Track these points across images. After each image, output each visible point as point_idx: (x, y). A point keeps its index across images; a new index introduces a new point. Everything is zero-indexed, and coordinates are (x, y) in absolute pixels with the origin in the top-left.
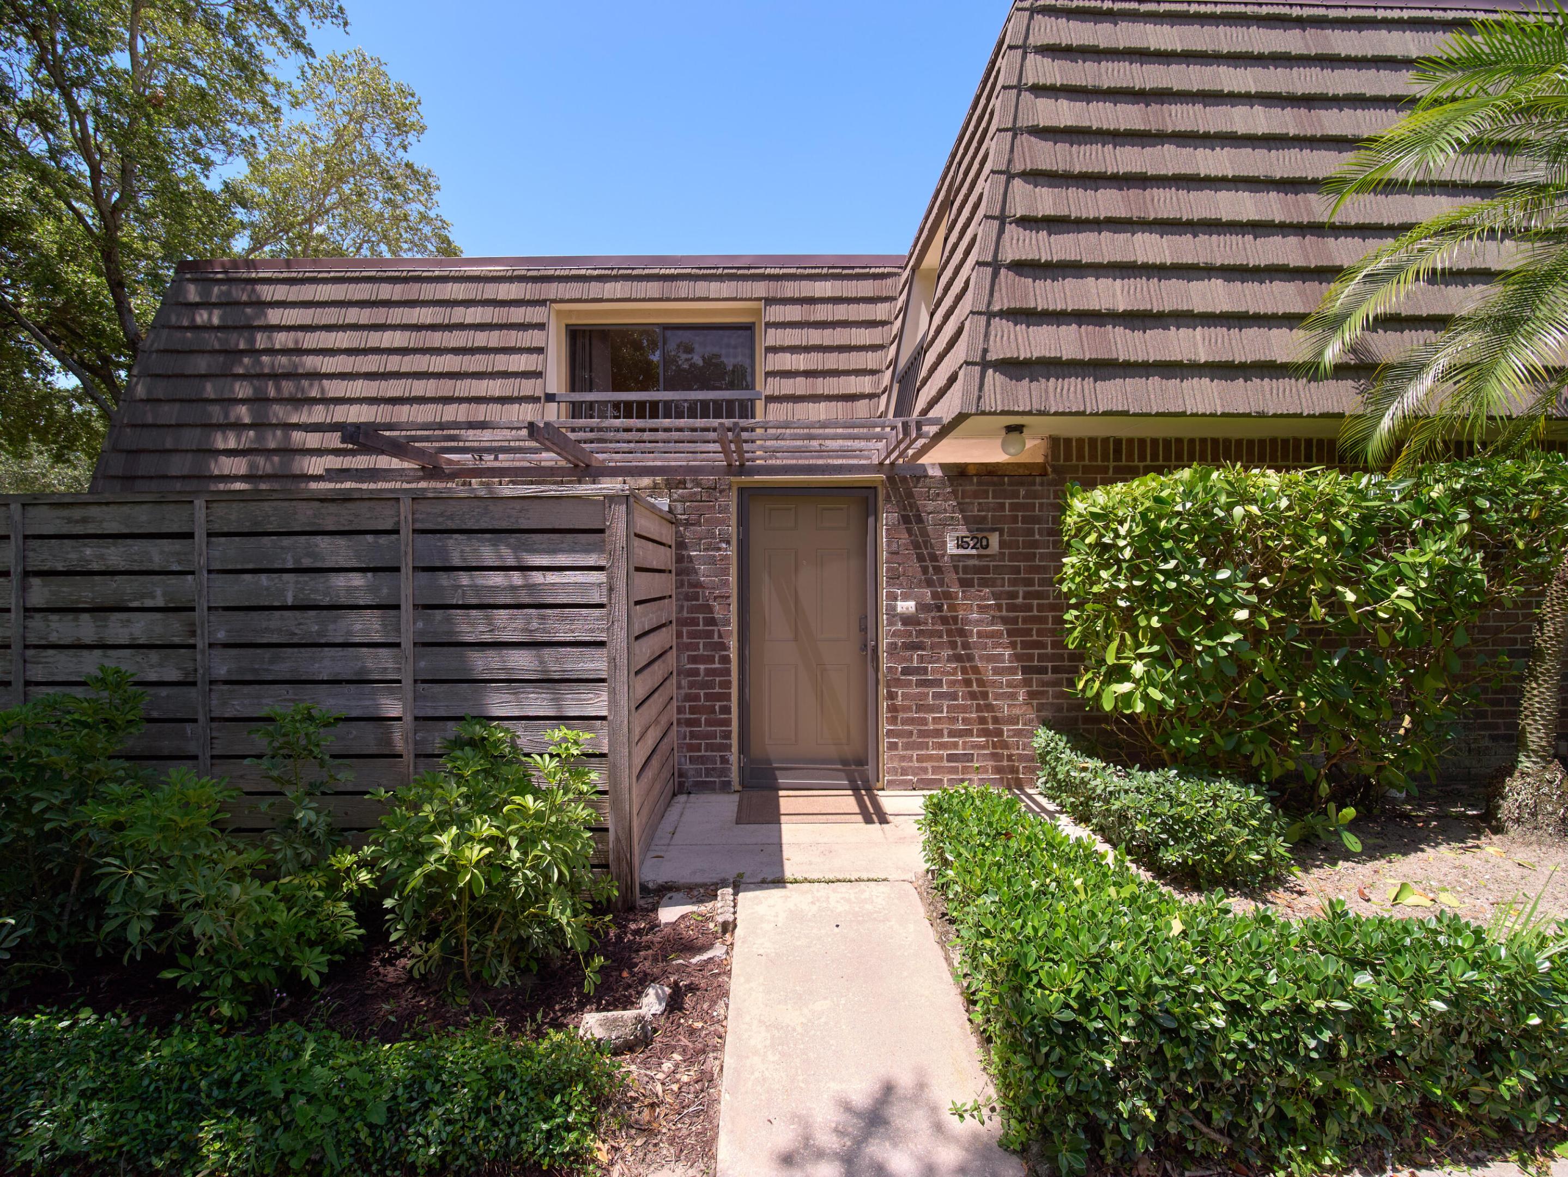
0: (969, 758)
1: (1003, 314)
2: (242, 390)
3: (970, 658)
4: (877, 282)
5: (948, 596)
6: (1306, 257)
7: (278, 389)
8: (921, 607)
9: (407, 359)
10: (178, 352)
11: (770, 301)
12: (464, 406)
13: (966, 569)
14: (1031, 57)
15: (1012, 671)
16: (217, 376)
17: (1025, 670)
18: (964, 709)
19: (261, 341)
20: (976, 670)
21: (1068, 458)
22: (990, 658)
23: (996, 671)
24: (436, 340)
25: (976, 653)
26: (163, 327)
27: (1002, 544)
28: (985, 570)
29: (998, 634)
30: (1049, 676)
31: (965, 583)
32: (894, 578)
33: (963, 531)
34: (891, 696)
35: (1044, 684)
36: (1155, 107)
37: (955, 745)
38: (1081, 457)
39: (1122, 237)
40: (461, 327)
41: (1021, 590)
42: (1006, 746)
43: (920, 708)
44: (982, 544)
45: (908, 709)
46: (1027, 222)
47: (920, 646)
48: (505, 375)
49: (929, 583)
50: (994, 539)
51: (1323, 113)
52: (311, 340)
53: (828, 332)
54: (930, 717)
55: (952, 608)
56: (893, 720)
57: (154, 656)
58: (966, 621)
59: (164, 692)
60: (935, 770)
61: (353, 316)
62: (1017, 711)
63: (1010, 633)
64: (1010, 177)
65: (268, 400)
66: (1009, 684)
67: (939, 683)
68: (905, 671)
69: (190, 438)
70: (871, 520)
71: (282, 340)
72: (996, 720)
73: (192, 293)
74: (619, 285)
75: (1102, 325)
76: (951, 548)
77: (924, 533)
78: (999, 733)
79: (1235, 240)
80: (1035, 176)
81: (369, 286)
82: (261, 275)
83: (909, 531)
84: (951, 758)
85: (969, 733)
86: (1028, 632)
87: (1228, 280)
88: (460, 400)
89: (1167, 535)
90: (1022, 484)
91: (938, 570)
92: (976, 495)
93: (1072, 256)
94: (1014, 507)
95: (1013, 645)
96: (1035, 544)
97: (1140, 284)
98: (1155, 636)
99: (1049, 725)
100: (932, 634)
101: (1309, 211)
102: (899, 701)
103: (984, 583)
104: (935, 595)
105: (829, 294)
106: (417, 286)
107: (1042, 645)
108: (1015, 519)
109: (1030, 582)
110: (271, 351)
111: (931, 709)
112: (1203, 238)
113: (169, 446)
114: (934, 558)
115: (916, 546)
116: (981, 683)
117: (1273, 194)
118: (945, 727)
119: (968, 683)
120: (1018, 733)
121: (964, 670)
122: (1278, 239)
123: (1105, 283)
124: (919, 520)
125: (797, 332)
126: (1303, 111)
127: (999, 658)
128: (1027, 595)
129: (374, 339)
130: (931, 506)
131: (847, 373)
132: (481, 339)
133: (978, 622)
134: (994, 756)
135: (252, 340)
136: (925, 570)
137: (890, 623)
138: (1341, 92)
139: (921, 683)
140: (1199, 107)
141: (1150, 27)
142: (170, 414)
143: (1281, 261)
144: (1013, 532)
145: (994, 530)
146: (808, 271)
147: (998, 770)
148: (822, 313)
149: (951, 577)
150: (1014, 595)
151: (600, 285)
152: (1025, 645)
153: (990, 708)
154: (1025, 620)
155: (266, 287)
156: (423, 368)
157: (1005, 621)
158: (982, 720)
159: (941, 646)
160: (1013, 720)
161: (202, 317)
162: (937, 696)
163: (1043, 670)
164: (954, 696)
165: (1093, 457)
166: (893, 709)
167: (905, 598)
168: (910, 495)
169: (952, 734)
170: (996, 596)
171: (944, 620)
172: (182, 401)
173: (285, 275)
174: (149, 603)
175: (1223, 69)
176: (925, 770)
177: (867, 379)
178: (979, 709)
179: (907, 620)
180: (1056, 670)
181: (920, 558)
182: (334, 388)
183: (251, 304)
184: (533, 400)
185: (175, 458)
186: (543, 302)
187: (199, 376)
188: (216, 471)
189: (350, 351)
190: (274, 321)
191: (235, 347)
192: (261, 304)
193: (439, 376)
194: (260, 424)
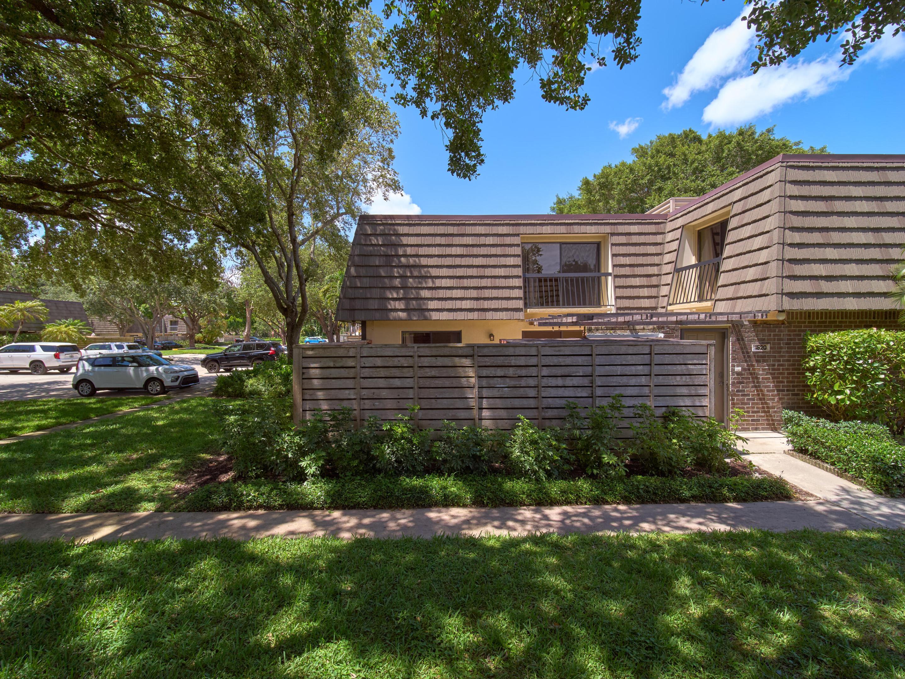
0: (758, 420)
1: (786, 277)
2: (396, 273)
3: (759, 386)
4: (657, 226)
5: (753, 366)
6: (882, 255)
7: (411, 272)
8: (743, 369)
9: (463, 259)
10: (365, 255)
11: (613, 234)
12: (489, 280)
13: (758, 357)
14: (787, 184)
15: (773, 391)
16: (383, 266)
17: (778, 391)
18: (757, 404)
19: (401, 252)
20: (762, 391)
21: (792, 318)
22: (766, 387)
23: (768, 391)
24: (475, 251)
25: (762, 385)
26: (358, 244)
27: (771, 348)
28: (764, 357)
29: (769, 378)
30: (785, 393)
31: (758, 361)
32: (734, 359)
33: (757, 343)
34: (733, 399)
35: (783, 395)
36: (829, 202)
37: (754, 416)
38: (797, 318)
39: (822, 249)
40: (485, 245)
41: (776, 364)
42: (771, 416)
43: (742, 404)
44: (764, 348)
45: (738, 404)
46: (791, 245)
47: (742, 383)
48: (505, 266)
49: (746, 361)
50: (768, 346)
51: (886, 203)
52: (422, 251)
53: (637, 247)
54: (745, 406)
55: (754, 369)
56: (732, 408)
57: (579, 389)
58: (758, 374)
59: (582, 399)
60: (747, 424)
61: (438, 240)
62: (775, 404)
63: (773, 378)
64: (785, 229)
65: (407, 276)
66: (772, 395)
67: (748, 395)
68: (738, 391)
69: (376, 293)
70: (726, 340)
71: (409, 251)
72: (768, 408)
73: (369, 230)
74: (549, 227)
75: (818, 280)
76: (753, 349)
77: (744, 344)
78: (769, 412)
79: (859, 250)
80: (793, 229)
81: (443, 227)
82: (397, 222)
83: (739, 343)
84: (752, 420)
85: (758, 412)
86: (779, 378)
87: (857, 264)
88: (488, 277)
89: (858, 353)
90: (777, 327)
91: (749, 357)
92: (762, 331)
93: (807, 257)
94: (774, 335)
95: (774, 382)
96: (781, 348)
97: (829, 266)
98: (854, 382)
99: (787, 408)
100: (747, 378)
101: (883, 239)
102: (735, 401)
103: (764, 361)
104: (748, 365)
105: (637, 231)
106: (464, 227)
107: (782, 382)
108: (774, 339)
109: (779, 361)
110: (405, 256)
111: (746, 404)
112: (848, 249)
113: (369, 296)
114: (748, 353)
115: (742, 349)
116: (763, 395)
117: (870, 233)
118: (750, 410)
119: (758, 395)
120: (775, 412)
121: (757, 391)
122: (873, 249)
123: (818, 265)
124: (743, 340)
125: (624, 247)
126: (879, 202)
127: (769, 386)
128: (779, 365)
129: (448, 251)
130: (746, 335)
131: (647, 265)
132: (494, 251)
133: (762, 375)
134: (768, 420)
135: (396, 251)
136: (744, 357)
137: (733, 375)
138: (892, 195)
139: (743, 395)
140: (844, 201)
141: (826, 172)
142: (366, 282)
143: (874, 257)
144: (774, 344)
145: (768, 343)
146: (627, 221)
147: (768, 424)
148: (635, 239)
149: (753, 359)
150: (774, 365)
151: (540, 227)
152: (778, 382)
153: (766, 403)
154: (778, 374)
155: (399, 227)
156: (470, 263)
157: (771, 374)
158: (763, 408)
159: (749, 382)
160: (773, 407)
161: (374, 241)
162: (748, 399)
163: (783, 391)
164: (753, 400)
165: (801, 318)
166: (733, 404)
167: (738, 366)
168: (740, 331)
169: (753, 412)
170: (768, 365)
171: (751, 374)
172: (370, 277)
173: (406, 222)
174: (578, 374)
175: (851, 187)
176: (744, 425)
177: (655, 268)
178: (762, 404)
179: (738, 374)
180: (788, 390)
181: (743, 353)
182: (434, 272)
183: (394, 235)
184: (518, 277)
185: (371, 301)
186: (518, 235)
187: (377, 266)
188: (390, 307)
189: (439, 256)
190: (405, 243)
191: (390, 254)
192: (398, 235)
193: (478, 267)
194: (405, 287)
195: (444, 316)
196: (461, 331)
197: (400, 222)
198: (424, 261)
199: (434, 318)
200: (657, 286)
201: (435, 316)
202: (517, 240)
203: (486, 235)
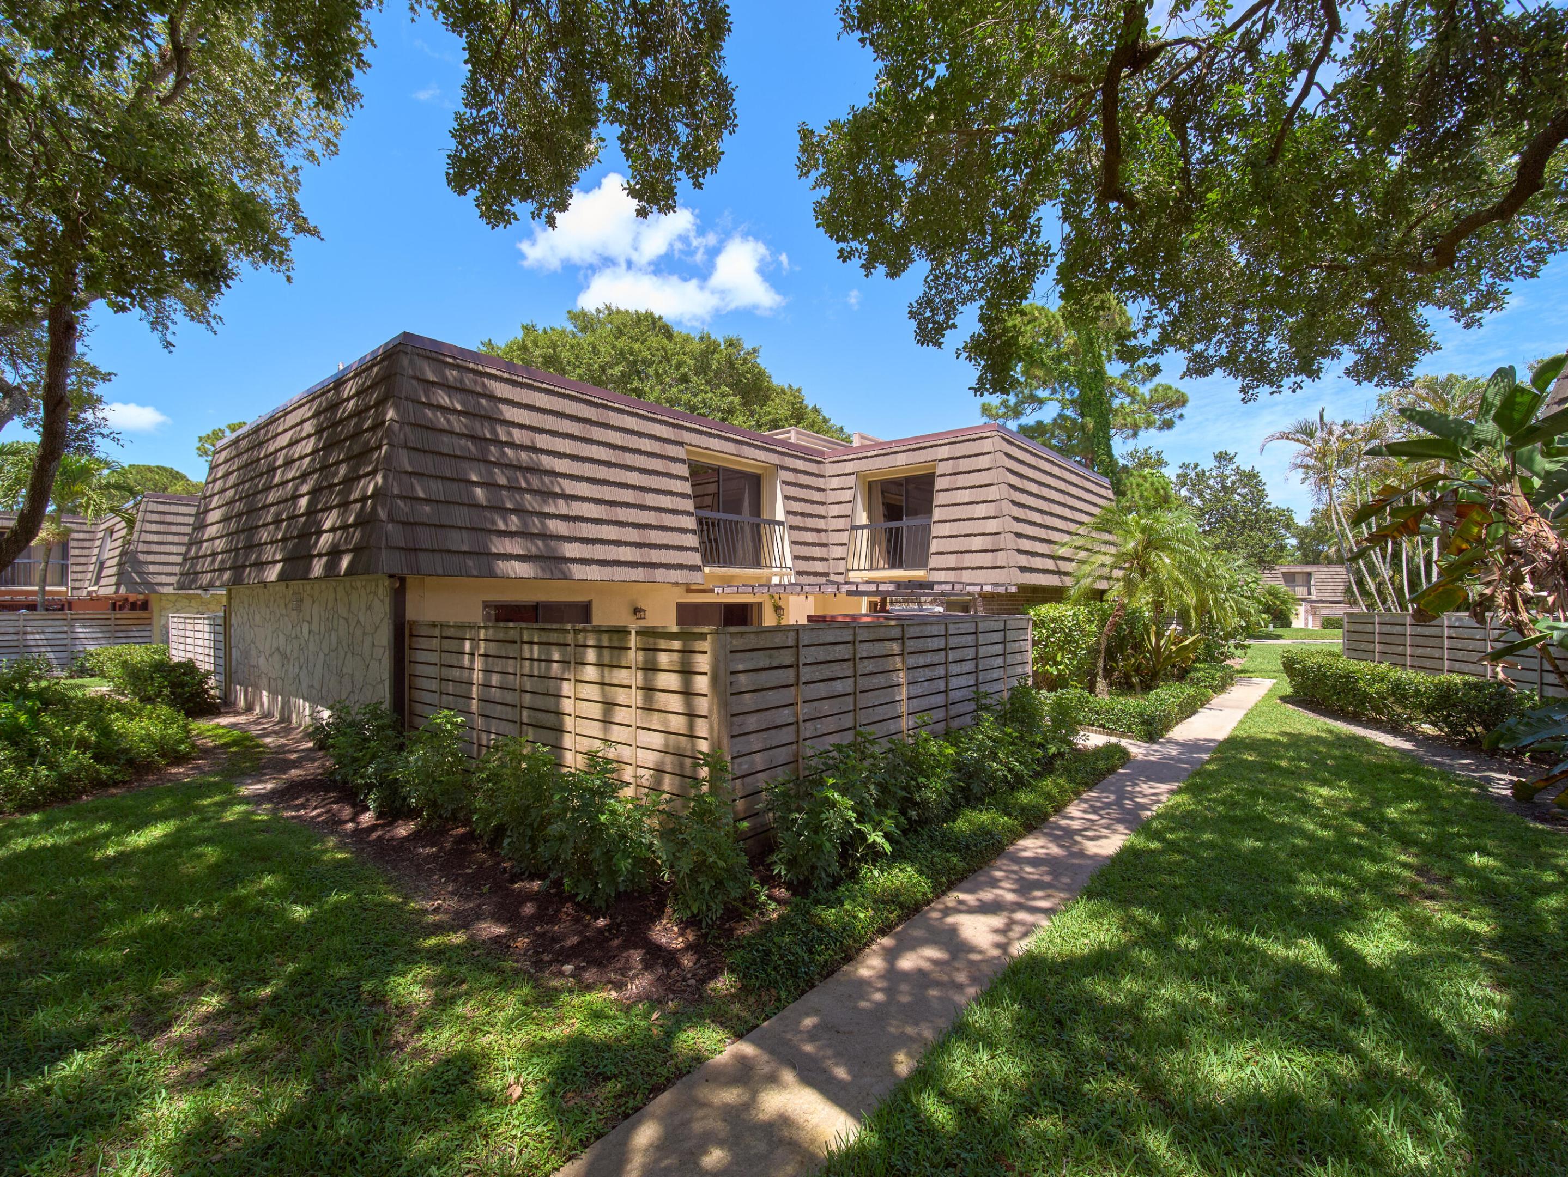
2: (500, 478)
4: (817, 465)
7: (527, 481)
11: (780, 467)
12: (653, 513)
16: (471, 459)
19: (502, 435)
24: (628, 458)
40: (640, 452)
48: (670, 493)
52: (541, 441)
53: (804, 491)
61: (567, 426)
65: (520, 488)
69: (460, 516)
71: (519, 436)
74: (716, 441)
81: (573, 403)
82: (488, 370)
88: (650, 508)
105: (802, 468)
106: (605, 411)
110: (512, 445)
113: (446, 521)
125: (793, 488)
129: (587, 450)
131: (815, 516)
132: (653, 463)
135: (494, 431)
142: (436, 489)
146: (793, 453)
148: (801, 479)
151: (707, 438)
155: (493, 382)
156: (623, 480)
172: (443, 478)
173: (506, 375)
177: (822, 521)
182: (570, 487)
183: (484, 396)
184: (689, 513)
185: (455, 535)
186: (681, 444)
187: (456, 457)
188: (494, 550)
189: (574, 457)
190: (509, 418)
191: (480, 434)
192: (492, 397)
193: (634, 487)
194: (519, 511)
195: (594, 572)
196: (590, 602)
197: (493, 371)
198: (547, 462)
199: (577, 576)
200: (825, 545)
201: (578, 571)
202: (680, 452)
203: (641, 434)
